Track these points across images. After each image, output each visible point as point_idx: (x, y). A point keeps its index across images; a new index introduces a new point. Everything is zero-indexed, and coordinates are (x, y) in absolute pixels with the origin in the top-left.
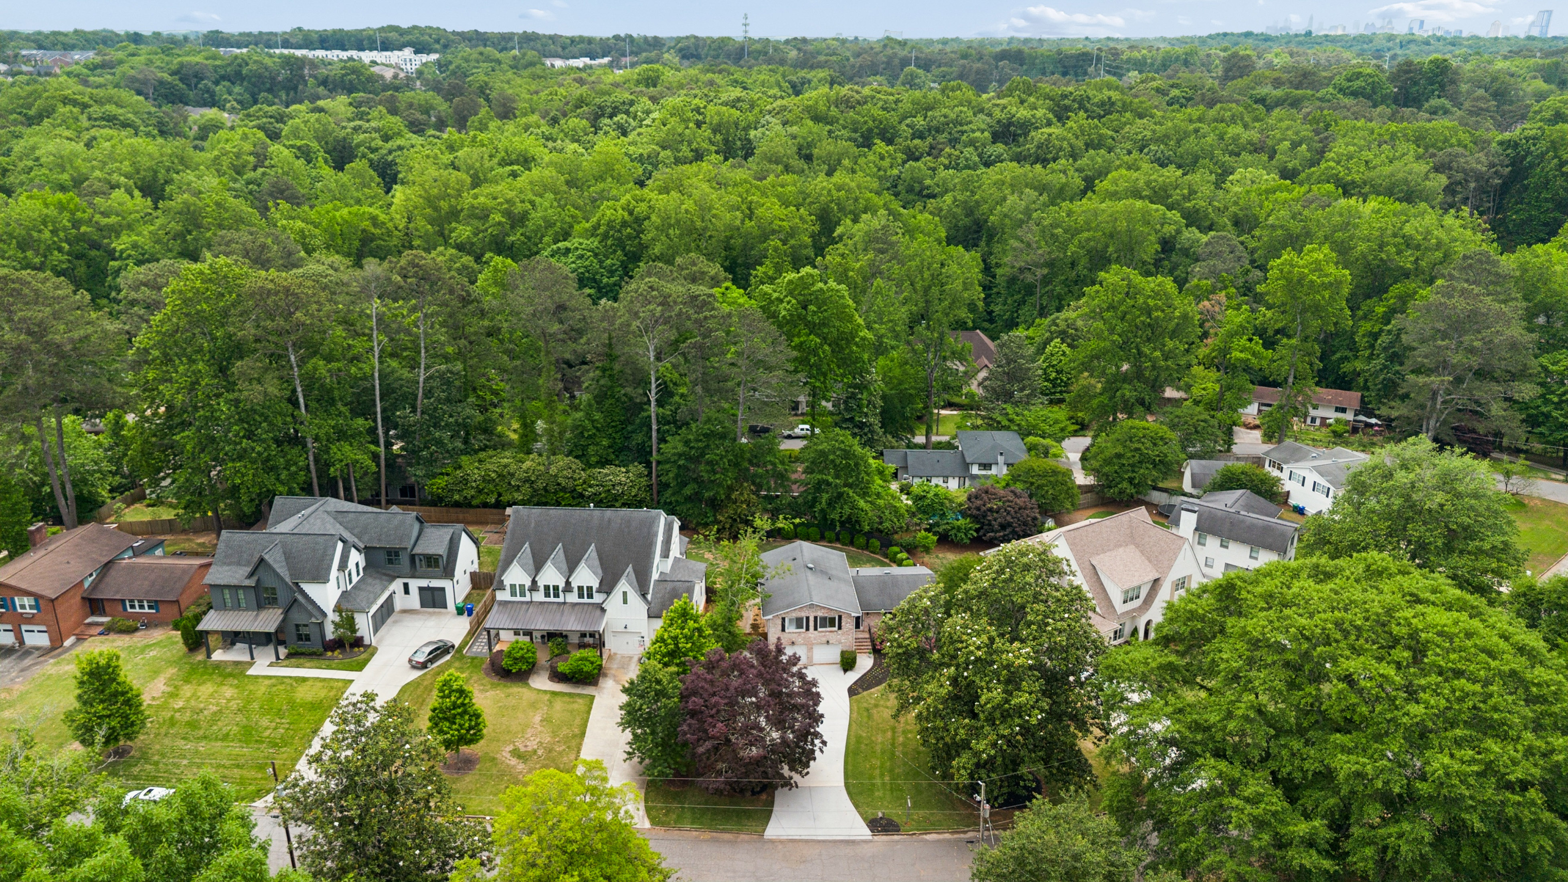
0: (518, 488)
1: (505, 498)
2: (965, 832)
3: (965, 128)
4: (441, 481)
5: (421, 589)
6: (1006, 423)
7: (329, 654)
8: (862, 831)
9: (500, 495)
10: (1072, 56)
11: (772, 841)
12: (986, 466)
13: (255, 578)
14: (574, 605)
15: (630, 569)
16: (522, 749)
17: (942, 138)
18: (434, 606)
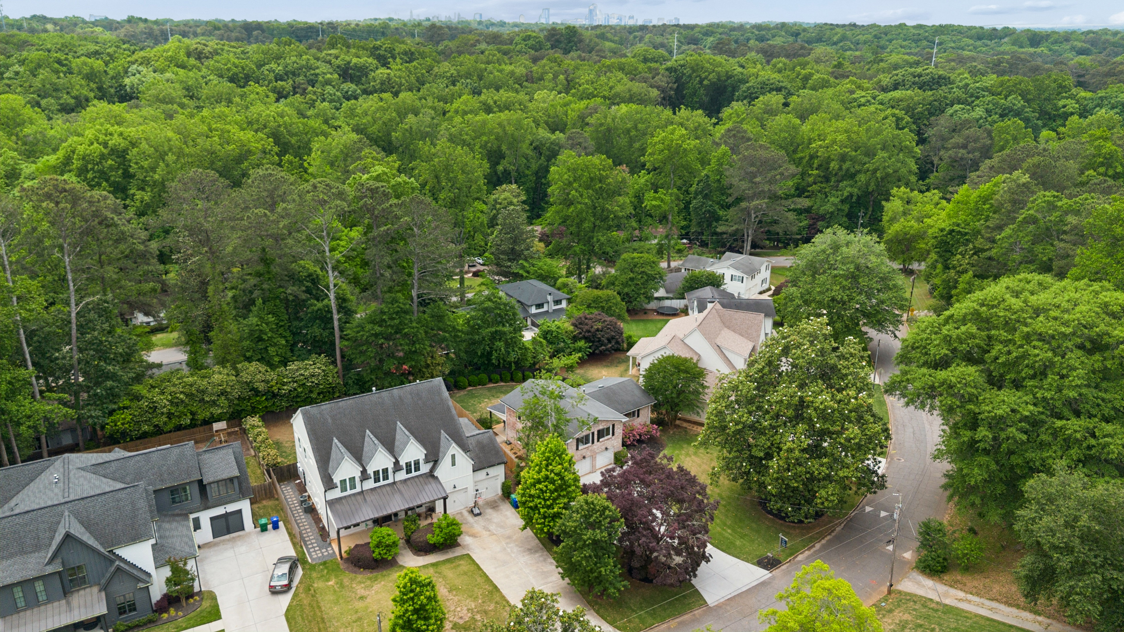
0: (214, 403)
1: (203, 414)
2: (813, 546)
3: (317, 71)
4: (126, 416)
5: (212, 519)
6: (525, 274)
7: (165, 616)
8: (761, 574)
9: (193, 414)
10: (302, 29)
11: (718, 607)
12: (539, 306)
13: (59, 561)
14: (405, 481)
15: (443, 434)
16: (461, 622)
17: (301, 79)
18: (229, 531)
